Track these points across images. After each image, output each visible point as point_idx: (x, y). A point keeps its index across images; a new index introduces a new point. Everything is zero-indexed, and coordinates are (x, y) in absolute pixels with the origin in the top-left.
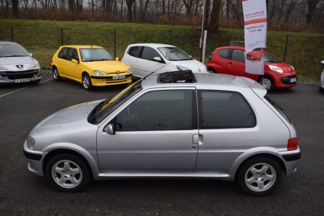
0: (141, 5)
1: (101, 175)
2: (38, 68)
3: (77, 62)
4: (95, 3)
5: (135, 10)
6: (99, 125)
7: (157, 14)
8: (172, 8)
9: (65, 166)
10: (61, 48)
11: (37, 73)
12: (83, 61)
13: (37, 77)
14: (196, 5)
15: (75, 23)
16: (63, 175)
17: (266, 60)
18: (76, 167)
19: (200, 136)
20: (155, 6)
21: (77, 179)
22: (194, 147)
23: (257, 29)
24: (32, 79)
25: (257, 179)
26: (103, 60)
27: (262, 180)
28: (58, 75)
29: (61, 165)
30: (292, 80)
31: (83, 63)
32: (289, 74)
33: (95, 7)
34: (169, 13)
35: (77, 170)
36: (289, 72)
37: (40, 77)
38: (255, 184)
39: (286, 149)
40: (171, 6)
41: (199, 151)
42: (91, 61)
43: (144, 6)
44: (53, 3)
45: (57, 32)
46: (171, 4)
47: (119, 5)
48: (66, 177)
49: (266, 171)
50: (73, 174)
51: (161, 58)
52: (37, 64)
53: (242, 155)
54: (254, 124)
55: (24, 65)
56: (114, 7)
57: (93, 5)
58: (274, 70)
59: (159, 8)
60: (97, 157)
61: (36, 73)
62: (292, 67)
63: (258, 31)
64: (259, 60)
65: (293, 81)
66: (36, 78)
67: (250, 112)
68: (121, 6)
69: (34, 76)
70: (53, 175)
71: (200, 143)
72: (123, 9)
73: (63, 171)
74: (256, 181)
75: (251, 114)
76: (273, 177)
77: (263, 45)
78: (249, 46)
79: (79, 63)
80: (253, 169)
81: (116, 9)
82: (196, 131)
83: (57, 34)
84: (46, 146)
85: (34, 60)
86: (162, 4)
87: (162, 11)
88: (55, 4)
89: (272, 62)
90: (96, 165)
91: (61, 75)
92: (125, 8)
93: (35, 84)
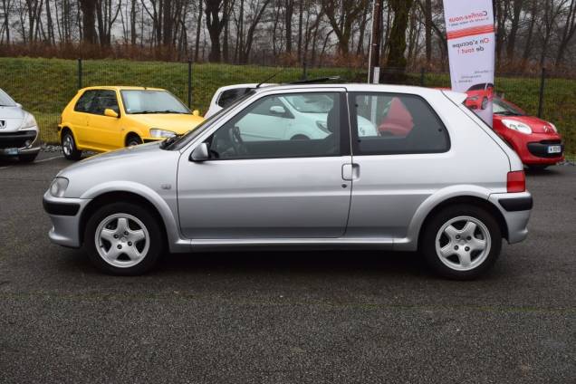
0: (240, 34)
1: (181, 242)
2: (35, 128)
3: (117, 115)
4: (138, 31)
5: (225, 43)
6: (182, 151)
7: (275, 53)
8: (308, 41)
9: (119, 226)
10: (81, 92)
11: (34, 138)
12: (127, 113)
13: (33, 146)
14: (358, 33)
15: (100, 62)
16: (115, 243)
17: (495, 111)
18: (139, 228)
19: (355, 166)
20: (270, 39)
21: (140, 250)
22: (344, 186)
23: (475, 46)
24: (22, 150)
25: (457, 248)
26: (168, 112)
27: (467, 249)
28: (75, 145)
29: (113, 225)
30: (553, 149)
31: (129, 116)
32: (545, 137)
33: (138, 40)
34: (299, 52)
35: (141, 233)
36: (544, 133)
37: (38, 148)
38: (455, 258)
39: (505, 190)
40: (303, 39)
41: (354, 193)
42: (145, 113)
43: (246, 38)
44: (46, 31)
45: (63, 80)
46: (304, 32)
47: (191, 36)
48: (120, 247)
49: (473, 231)
50: (133, 241)
51: (285, 108)
52: (32, 122)
53: (428, 200)
54: (446, 146)
55: (7, 122)
56: (180, 41)
57: (134, 35)
58: (512, 128)
59: (279, 42)
60: (177, 205)
61: (32, 139)
62: (553, 127)
63: (478, 49)
64: (482, 109)
65: (552, 152)
66: (30, 148)
67: (439, 127)
68: (195, 37)
69: (27, 143)
70: (98, 244)
71: (356, 180)
72: (200, 45)
73: (116, 236)
74: (457, 252)
75: (440, 130)
76: (486, 244)
77: (488, 78)
78: (460, 82)
79: (119, 117)
80: (449, 228)
81: (186, 44)
82: (347, 159)
83: (62, 83)
84: (90, 187)
85: (26, 114)
86: (284, 33)
87: (285, 48)
88: (51, 34)
89: (509, 114)
90: (174, 221)
91: (80, 146)
92: (206, 43)
93: (27, 160)
